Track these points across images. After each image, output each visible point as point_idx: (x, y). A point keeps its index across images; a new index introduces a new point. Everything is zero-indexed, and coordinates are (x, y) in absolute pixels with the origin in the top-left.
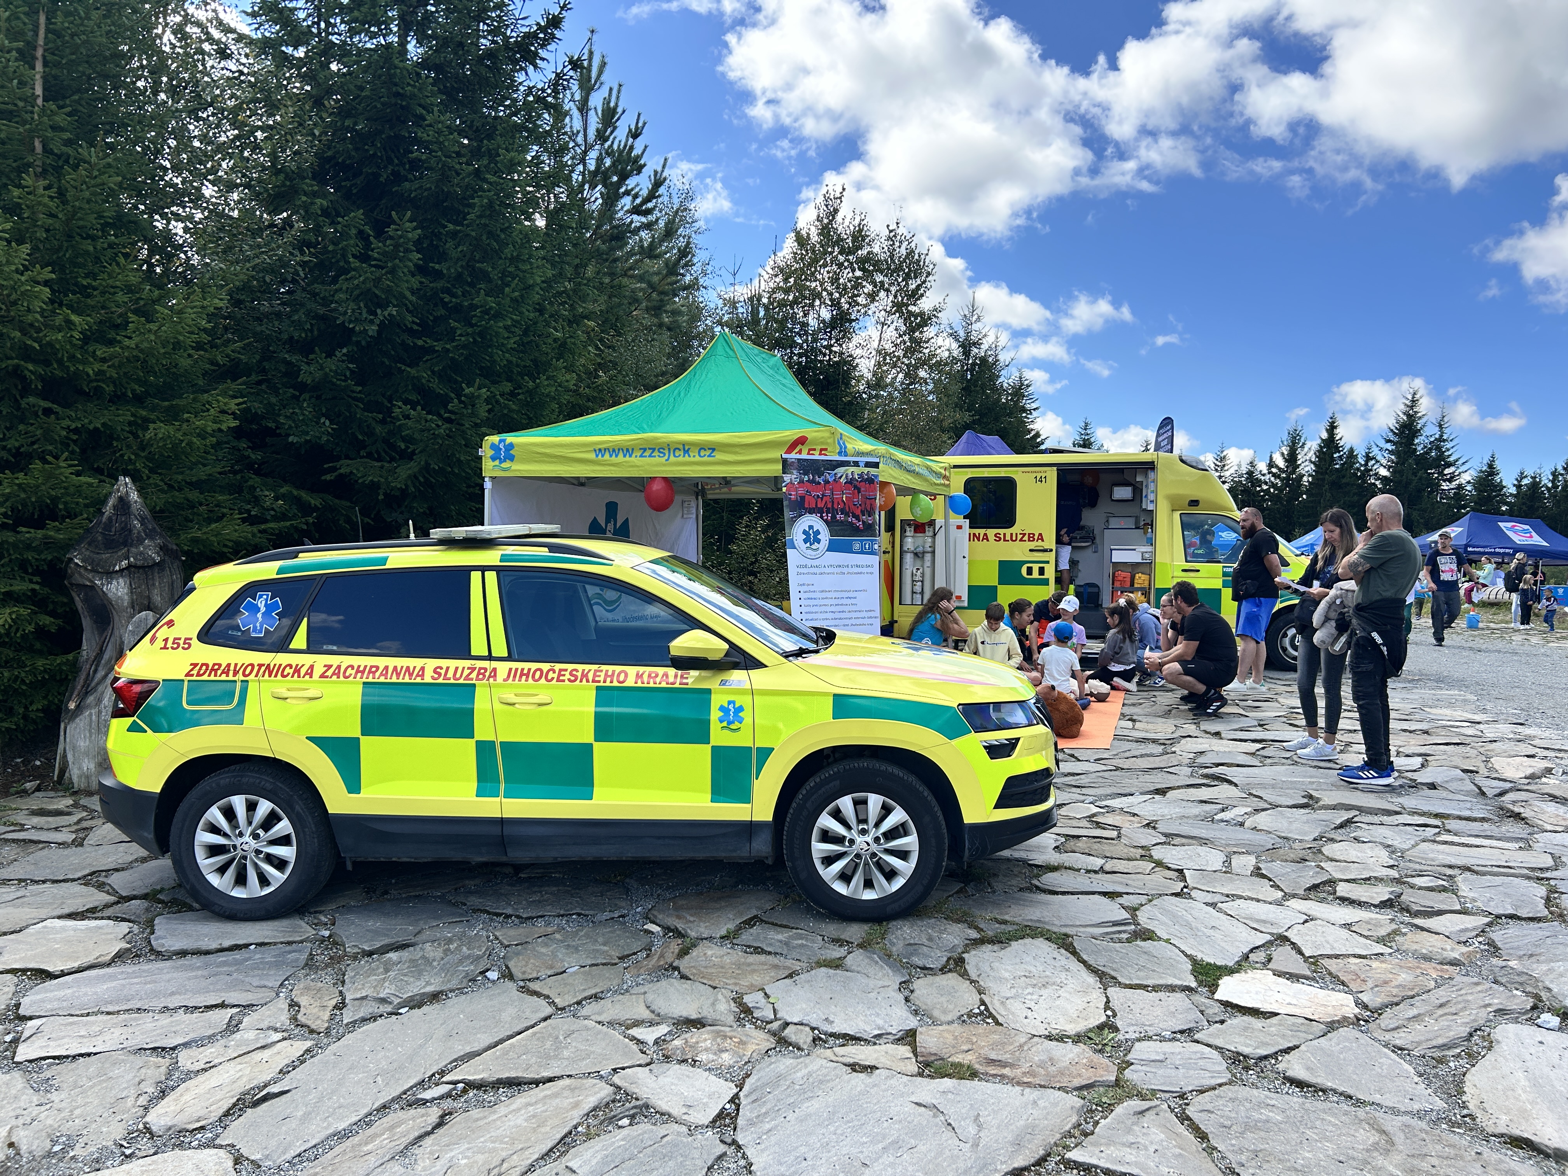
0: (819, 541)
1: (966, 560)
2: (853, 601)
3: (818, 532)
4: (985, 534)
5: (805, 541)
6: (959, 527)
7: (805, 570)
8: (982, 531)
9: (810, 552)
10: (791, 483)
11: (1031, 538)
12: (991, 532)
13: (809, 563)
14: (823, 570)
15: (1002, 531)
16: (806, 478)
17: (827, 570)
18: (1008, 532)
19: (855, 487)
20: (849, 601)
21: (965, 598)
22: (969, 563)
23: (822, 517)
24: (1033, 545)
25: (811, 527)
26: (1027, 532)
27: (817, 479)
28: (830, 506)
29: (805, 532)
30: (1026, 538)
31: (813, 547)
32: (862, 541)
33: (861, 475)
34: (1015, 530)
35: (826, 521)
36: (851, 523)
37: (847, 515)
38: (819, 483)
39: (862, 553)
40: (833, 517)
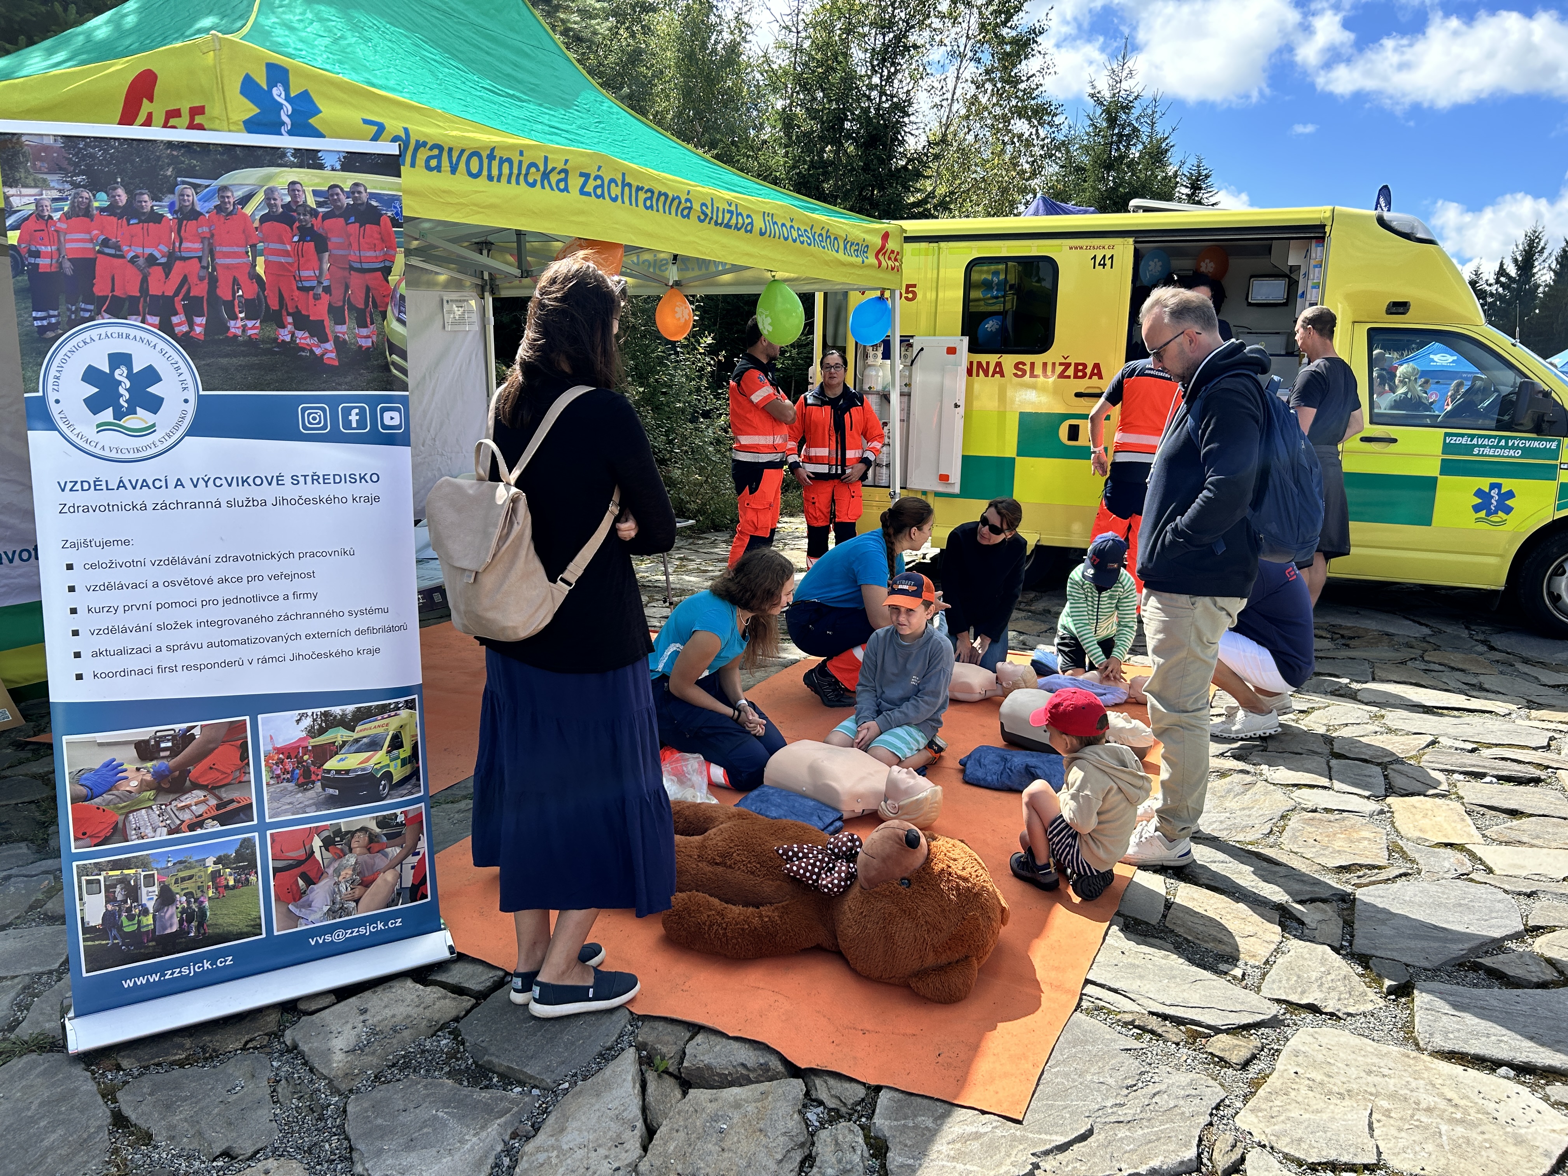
0: (154, 404)
1: (961, 410)
2: (300, 585)
3: (151, 375)
4: (999, 364)
5: (94, 405)
6: (952, 351)
7: (92, 498)
8: (993, 358)
9: (112, 440)
10: (39, 215)
11: (1080, 371)
12: (1009, 361)
13: (111, 473)
14: (171, 495)
15: (1027, 358)
16: (101, 201)
17: (188, 494)
18: (1038, 359)
19: (307, 233)
20: (283, 587)
21: (956, 477)
22: (967, 417)
23: (166, 327)
24: (1083, 385)
25: (119, 359)
26: (1072, 360)
27: (147, 202)
28: (200, 290)
29: (91, 375)
30: (1070, 372)
31: (130, 422)
32: (333, 402)
33: (328, 196)
34: (1052, 355)
35: (186, 342)
36: (290, 349)
37: (275, 319)
38: (156, 218)
39: (334, 437)
40: (217, 326)
